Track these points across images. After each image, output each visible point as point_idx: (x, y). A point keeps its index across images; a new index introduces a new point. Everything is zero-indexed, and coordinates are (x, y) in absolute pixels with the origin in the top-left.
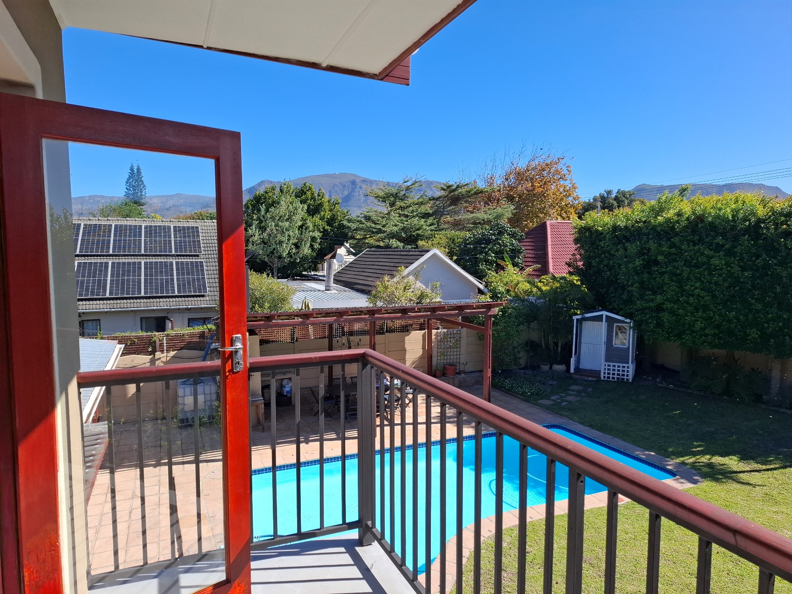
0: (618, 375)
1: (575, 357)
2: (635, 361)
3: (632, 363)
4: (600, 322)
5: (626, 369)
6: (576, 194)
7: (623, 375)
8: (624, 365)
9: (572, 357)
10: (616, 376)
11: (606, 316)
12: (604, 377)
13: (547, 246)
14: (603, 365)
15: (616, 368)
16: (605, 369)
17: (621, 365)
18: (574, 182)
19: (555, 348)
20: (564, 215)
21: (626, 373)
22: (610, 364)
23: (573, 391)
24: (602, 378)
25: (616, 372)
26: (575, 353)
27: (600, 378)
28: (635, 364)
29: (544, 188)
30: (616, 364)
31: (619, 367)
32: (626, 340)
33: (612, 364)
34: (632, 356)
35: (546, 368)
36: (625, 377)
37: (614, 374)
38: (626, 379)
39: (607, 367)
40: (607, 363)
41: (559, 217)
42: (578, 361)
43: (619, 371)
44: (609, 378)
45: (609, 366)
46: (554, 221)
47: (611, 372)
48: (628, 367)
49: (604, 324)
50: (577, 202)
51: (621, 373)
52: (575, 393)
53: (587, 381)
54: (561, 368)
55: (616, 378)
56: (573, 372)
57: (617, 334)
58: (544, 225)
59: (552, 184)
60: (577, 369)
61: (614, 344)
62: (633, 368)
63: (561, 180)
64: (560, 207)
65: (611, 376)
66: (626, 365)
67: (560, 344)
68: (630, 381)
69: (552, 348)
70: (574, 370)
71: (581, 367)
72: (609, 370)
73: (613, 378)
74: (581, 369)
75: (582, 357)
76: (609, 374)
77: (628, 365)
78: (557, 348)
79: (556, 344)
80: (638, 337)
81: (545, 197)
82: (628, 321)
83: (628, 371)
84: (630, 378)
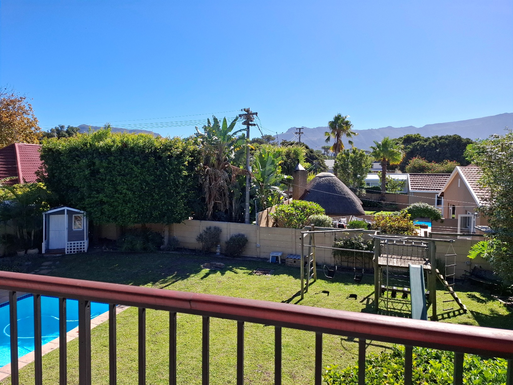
0: (78, 249)
1: (45, 242)
2: (88, 238)
3: (86, 240)
4: (63, 215)
5: (82, 244)
6: (37, 126)
7: (81, 249)
8: (81, 242)
9: (43, 242)
10: (76, 250)
11: (67, 210)
12: (68, 252)
13: (17, 161)
14: (67, 244)
15: (76, 245)
16: (68, 247)
17: (79, 242)
18: (35, 117)
19: (29, 237)
20: (29, 140)
21: (82, 247)
22: (71, 242)
23: (46, 266)
24: (66, 253)
25: (76, 247)
26: (45, 239)
27: (65, 253)
28: (88, 240)
29: (10, 119)
30: (76, 242)
31: (78, 243)
32: (81, 225)
33: (72, 242)
34: (86, 235)
35: (22, 253)
36: (82, 250)
37: (74, 249)
38: (82, 251)
39: (69, 245)
40: (69, 243)
41: (25, 141)
42: (48, 244)
43: (78, 246)
44: (71, 252)
45: (71, 244)
46: (21, 144)
47: (73, 248)
48: (84, 243)
49: (66, 216)
50: (38, 131)
51: (79, 247)
52: (46, 267)
53: (55, 257)
54: (34, 251)
55: (76, 252)
56: (44, 253)
57: (75, 222)
58: (13, 146)
59: (17, 116)
60: (47, 250)
61: (73, 229)
62: (87, 243)
63: (24, 114)
64: (25, 134)
65: (72, 251)
66: (82, 242)
67: (33, 234)
68: (86, 251)
69: (26, 238)
70: (45, 251)
71: (50, 248)
72: (71, 246)
73: (74, 252)
74: (51, 250)
75: (50, 241)
76: (71, 249)
77: (84, 241)
78: (31, 237)
79: (29, 234)
80: (89, 222)
81: (12, 125)
82: (82, 212)
83: (84, 246)
84: (86, 250)
